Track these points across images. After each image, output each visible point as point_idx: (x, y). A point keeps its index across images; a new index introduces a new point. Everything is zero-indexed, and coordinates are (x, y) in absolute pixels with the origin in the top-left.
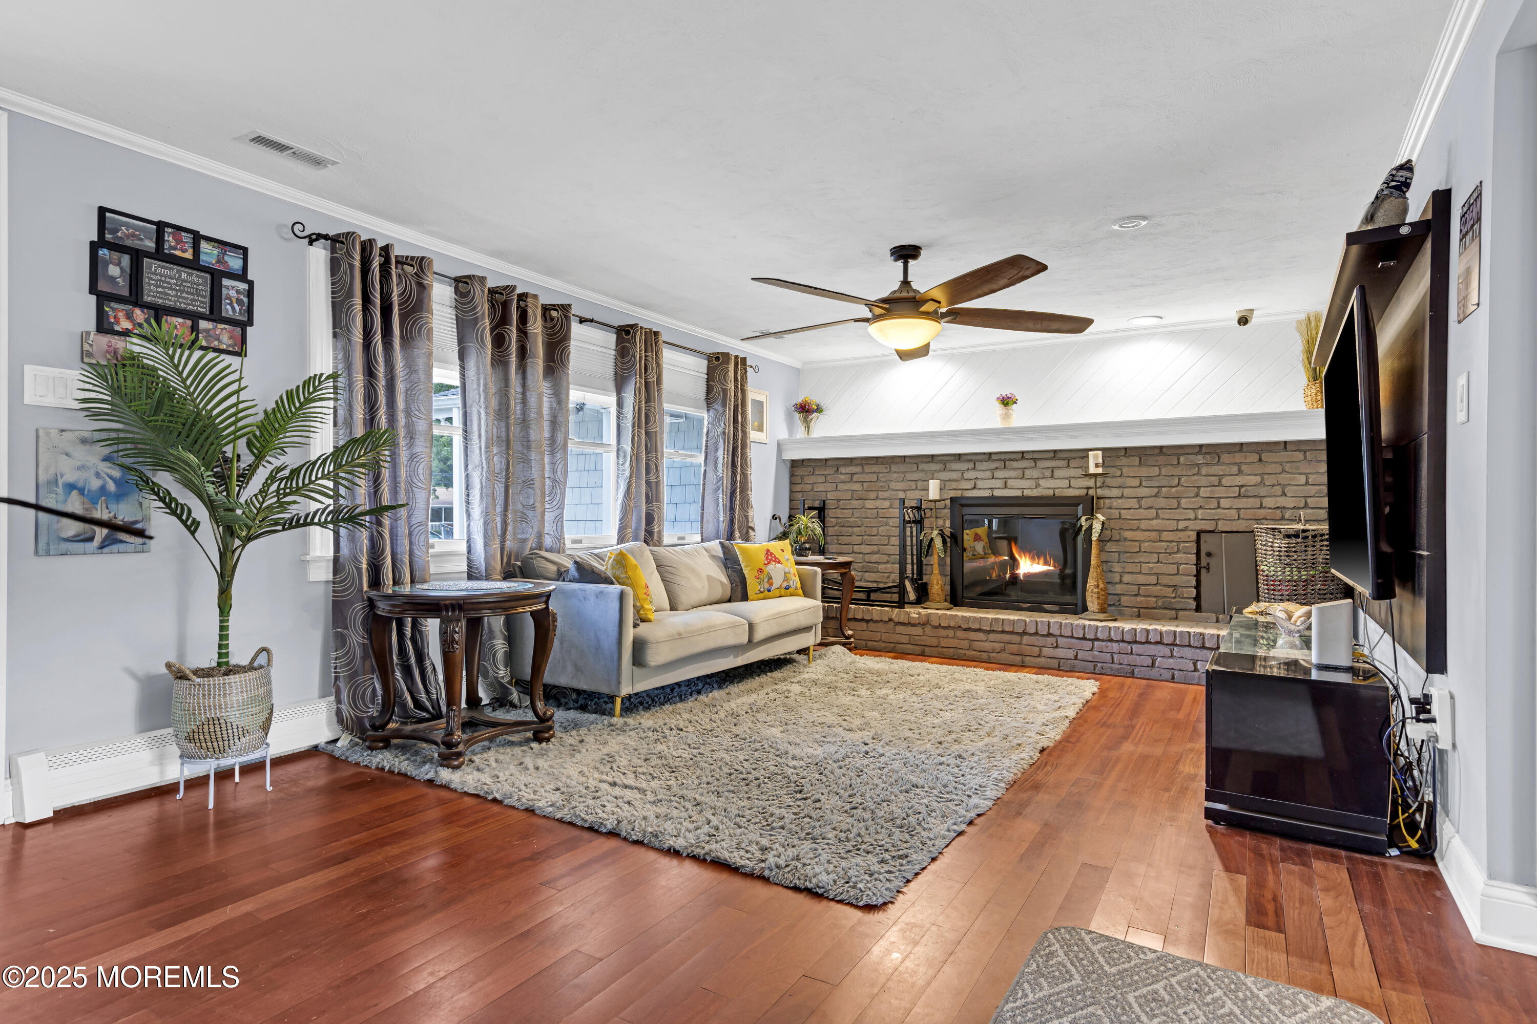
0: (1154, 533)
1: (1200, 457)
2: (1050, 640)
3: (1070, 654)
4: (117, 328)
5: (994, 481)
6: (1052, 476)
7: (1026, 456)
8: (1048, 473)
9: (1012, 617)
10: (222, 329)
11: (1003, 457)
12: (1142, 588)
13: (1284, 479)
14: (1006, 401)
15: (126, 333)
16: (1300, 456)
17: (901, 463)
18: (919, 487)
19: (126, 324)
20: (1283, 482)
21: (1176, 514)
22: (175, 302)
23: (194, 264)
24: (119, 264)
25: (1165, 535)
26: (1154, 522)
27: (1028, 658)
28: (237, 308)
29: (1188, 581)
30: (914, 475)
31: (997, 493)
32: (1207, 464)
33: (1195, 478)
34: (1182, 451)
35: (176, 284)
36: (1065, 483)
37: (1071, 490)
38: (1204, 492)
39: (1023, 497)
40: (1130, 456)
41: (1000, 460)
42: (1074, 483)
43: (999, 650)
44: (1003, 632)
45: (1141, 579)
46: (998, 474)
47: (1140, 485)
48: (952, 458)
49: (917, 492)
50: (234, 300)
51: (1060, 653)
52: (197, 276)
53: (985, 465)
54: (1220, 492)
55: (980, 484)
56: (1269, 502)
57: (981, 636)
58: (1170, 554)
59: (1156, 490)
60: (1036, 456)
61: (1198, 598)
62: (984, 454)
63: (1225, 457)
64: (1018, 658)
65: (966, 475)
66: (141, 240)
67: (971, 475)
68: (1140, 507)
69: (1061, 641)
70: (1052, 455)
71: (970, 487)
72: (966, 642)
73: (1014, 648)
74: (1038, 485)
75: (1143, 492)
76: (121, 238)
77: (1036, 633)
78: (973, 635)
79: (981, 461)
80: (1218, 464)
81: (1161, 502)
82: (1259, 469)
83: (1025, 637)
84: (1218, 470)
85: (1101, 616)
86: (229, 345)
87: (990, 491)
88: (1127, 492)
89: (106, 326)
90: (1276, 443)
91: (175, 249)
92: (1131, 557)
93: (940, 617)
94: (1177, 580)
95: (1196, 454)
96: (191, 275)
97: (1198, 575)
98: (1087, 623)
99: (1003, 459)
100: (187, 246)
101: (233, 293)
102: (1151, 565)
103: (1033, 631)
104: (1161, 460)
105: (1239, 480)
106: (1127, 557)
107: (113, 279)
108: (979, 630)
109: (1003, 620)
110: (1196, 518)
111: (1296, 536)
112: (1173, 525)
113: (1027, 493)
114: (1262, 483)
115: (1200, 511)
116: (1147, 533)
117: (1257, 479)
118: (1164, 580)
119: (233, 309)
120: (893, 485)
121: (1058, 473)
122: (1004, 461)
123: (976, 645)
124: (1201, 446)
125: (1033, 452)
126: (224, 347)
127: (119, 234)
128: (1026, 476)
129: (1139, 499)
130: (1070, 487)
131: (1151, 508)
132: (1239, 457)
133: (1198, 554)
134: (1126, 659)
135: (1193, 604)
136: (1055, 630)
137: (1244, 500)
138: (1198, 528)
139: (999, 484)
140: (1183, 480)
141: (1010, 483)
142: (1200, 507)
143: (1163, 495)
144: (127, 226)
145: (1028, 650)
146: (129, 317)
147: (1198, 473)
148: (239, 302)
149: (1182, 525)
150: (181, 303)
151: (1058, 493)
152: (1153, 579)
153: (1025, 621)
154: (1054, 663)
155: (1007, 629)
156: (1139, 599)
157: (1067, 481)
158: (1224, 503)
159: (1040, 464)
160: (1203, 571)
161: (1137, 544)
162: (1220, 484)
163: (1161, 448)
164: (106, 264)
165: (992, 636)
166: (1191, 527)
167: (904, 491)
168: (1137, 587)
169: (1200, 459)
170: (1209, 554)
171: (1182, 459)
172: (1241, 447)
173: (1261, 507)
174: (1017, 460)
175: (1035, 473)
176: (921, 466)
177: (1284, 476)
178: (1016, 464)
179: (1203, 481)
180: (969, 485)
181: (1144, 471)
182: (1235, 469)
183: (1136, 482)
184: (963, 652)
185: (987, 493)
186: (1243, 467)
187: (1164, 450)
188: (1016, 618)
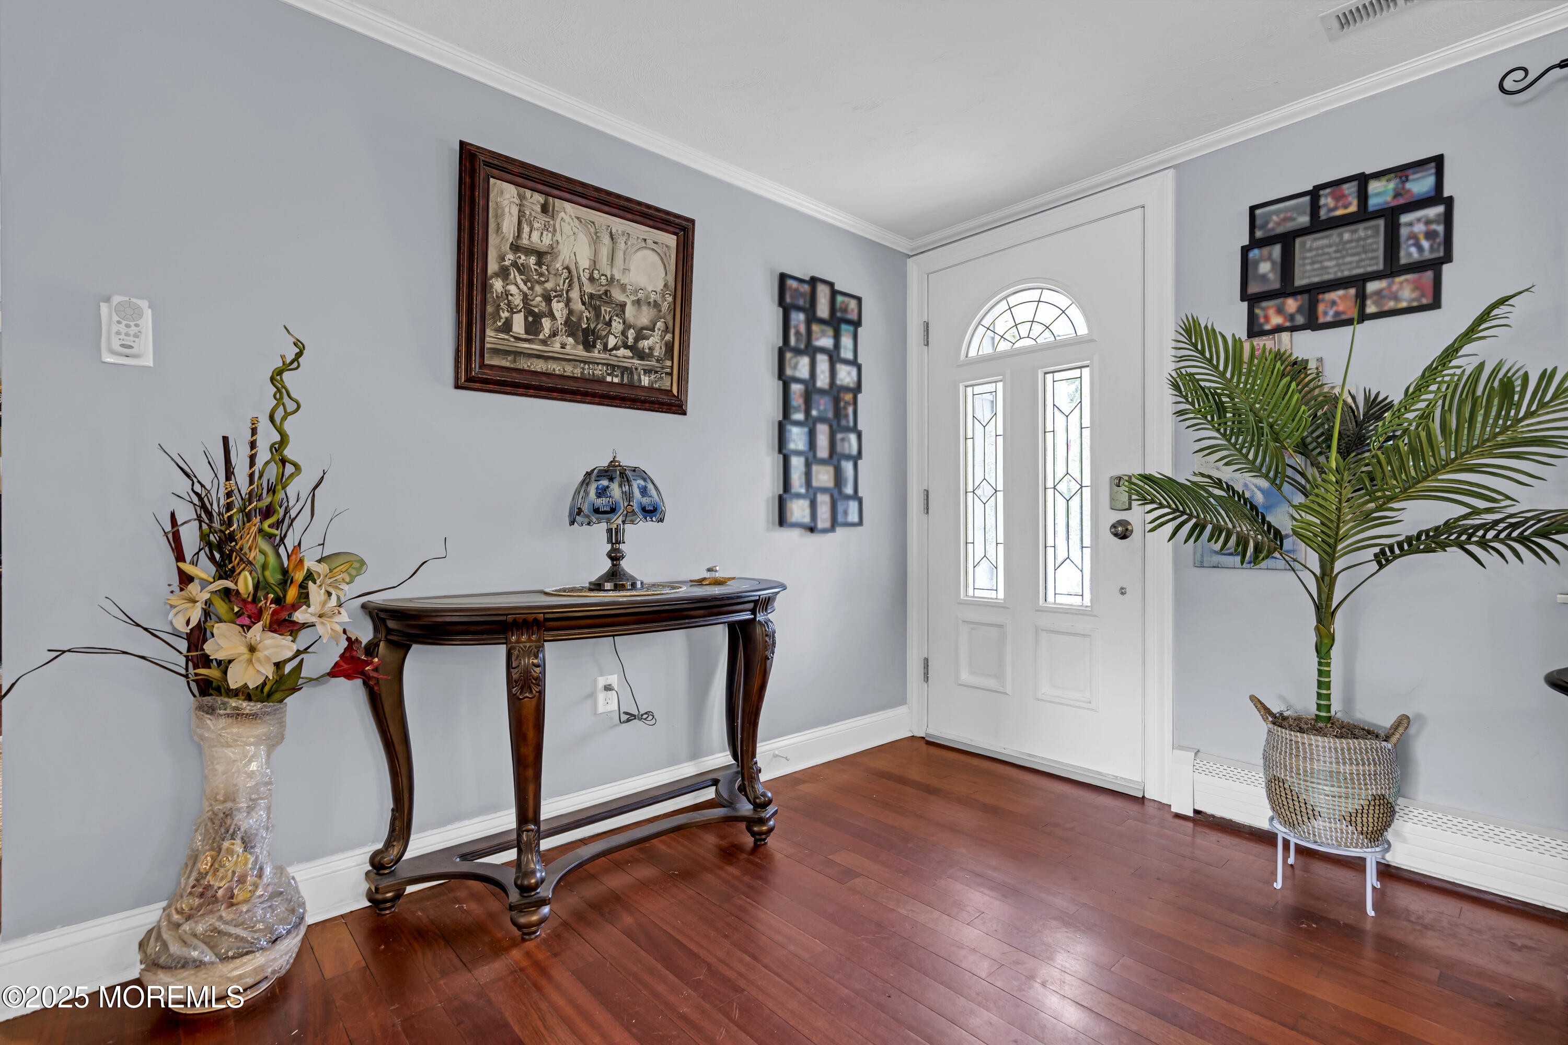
4: (1267, 327)
10: (1401, 283)
15: (1279, 329)
19: (1276, 320)
22: (1335, 273)
23: (1363, 215)
24: (1270, 258)
28: (1426, 244)
35: (1336, 252)
50: (1421, 237)
52: (1366, 229)
66: (1293, 219)
76: (1273, 229)
86: (1413, 300)
89: (1256, 329)
91: (1335, 209)
96: (1356, 231)
100: (1350, 199)
101: (1420, 228)
107: (1264, 277)
119: (1420, 248)
126: (1404, 305)
127: (1271, 225)
144: (1277, 212)
146: (1280, 311)
148: (1430, 235)
150: (1342, 271)
164: (1257, 263)
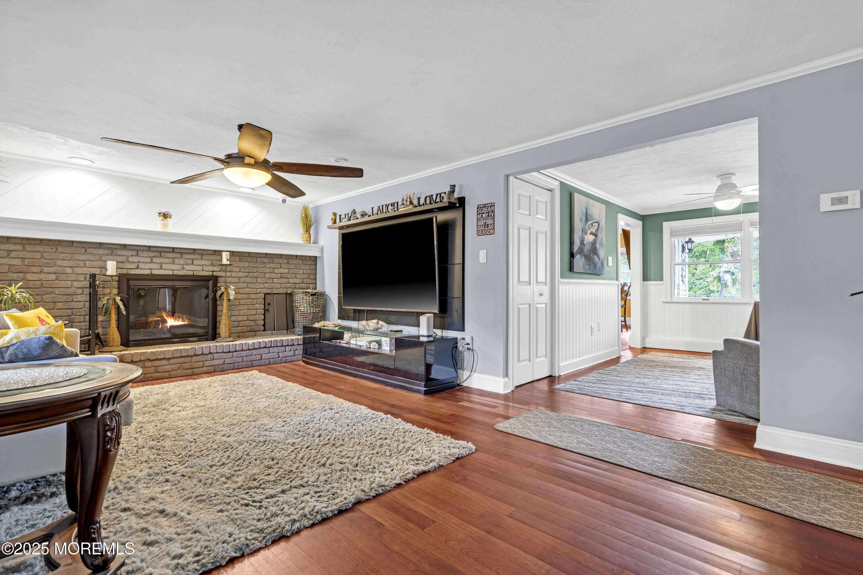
0: (246, 295)
1: (266, 259)
2: (210, 356)
3: (221, 362)
5: (152, 264)
6: (192, 264)
7: (176, 250)
8: (190, 262)
9: (186, 347)
11: (159, 250)
12: (240, 323)
13: (296, 271)
14: (165, 216)
16: (301, 262)
17: (69, 246)
18: (87, 265)
20: (296, 272)
21: (256, 286)
25: (252, 296)
26: (246, 290)
27: (196, 369)
29: (261, 317)
30: (82, 256)
31: (155, 272)
32: (268, 263)
33: (264, 269)
34: (258, 256)
36: (200, 268)
37: (203, 272)
38: (267, 275)
39: (173, 275)
40: (235, 256)
41: (157, 251)
42: (205, 268)
43: (176, 369)
44: (181, 357)
45: (240, 318)
46: (155, 260)
47: (240, 271)
48: (118, 247)
49: (85, 269)
51: (215, 362)
53: (146, 254)
54: (273, 275)
55: (141, 266)
56: (291, 281)
57: (164, 362)
58: (253, 305)
59: (247, 274)
60: (182, 251)
61: (264, 325)
62: (145, 246)
63: (276, 260)
64: (190, 371)
65: (130, 259)
67: (135, 259)
68: (240, 282)
69: (216, 356)
70: (192, 251)
71: (134, 267)
72: (152, 368)
73: (187, 365)
74: (183, 268)
75: (241, 274)
77: (202, 354)
78: (157, 363)
79: (143, 251)
80: (272, 263)
81: (249, 280)
82: (287, 266)
83: (194, 358)
84: (272, 265)
85: (231, 339)
87: (149, 271)
88: (234, 274)
90: (293, 256)
92: (235, 308)
93: (132, 355)
94: (256, 317)
95: (264, 258)
97: (264, 314)
98: (225, 344)
99: (161, 251)
102: (245, 311)
103: (201, 353)
104: (250, 259)
105: (281, 271)
106: (233, 308)
108: (164, 359)
109: (181, 350)
110: (264, 288)
111: (315, 295)
112: (254, 291)
113: (176, 273)
114: (289, 273)
115: (266, 284)
116: (243, 295)
117: (286, 271)
118: (251, 318)
120: (59, 262)
121: (195, 262)
122: (160, 252)
123: (160, 369)
124: (266, 254)
125: (180, 248)
128: (175, 263)
129: (239, 278)
130: (203, 270)
131: (244, 282)
132: (281, 261)
133: (264, 304)
134: (249, 358)
135: (263, 328)
136: (213, 350)
137: (283, 279)
138: (265, 292)
139: (157, 266)
140: (259, 269)
141: (164, 266)
142: (266, 283)
143: (250, 276)
145: (195, 365)
147: (265, 267)
149: (258, 291)
151: (196, 273)
152: (245, 318)
153: (195, 348)
154: (212, 369)
155: (183, 355)
156: (239, 328)
157: (201, 267)
158: (275, 281)
159: (184, 256)
160: (266, 312)
161: (238, 300)
162: (273, 272)
163: (249, 253)
165: (172, 361)
166: (262, 292)
167: (71, 267)
168: (237, 323)
169: (266, 260)
170: (269, 304)
171: (258, 259)
172: (281, 256)
173: (288, 283)
174: (169, 252)
175: (181, 261)
176: (89, 251)
177: (296, 270)
178: (168, 255)
179: (267, 270)
180: (134, 266)
181: (242, 264)
182: (279, 266)
183: (238, 269)
184: (150, 375)
185: (147, 272)
186: (282, 265)
187: (251, 254)
188: (189, 347)
